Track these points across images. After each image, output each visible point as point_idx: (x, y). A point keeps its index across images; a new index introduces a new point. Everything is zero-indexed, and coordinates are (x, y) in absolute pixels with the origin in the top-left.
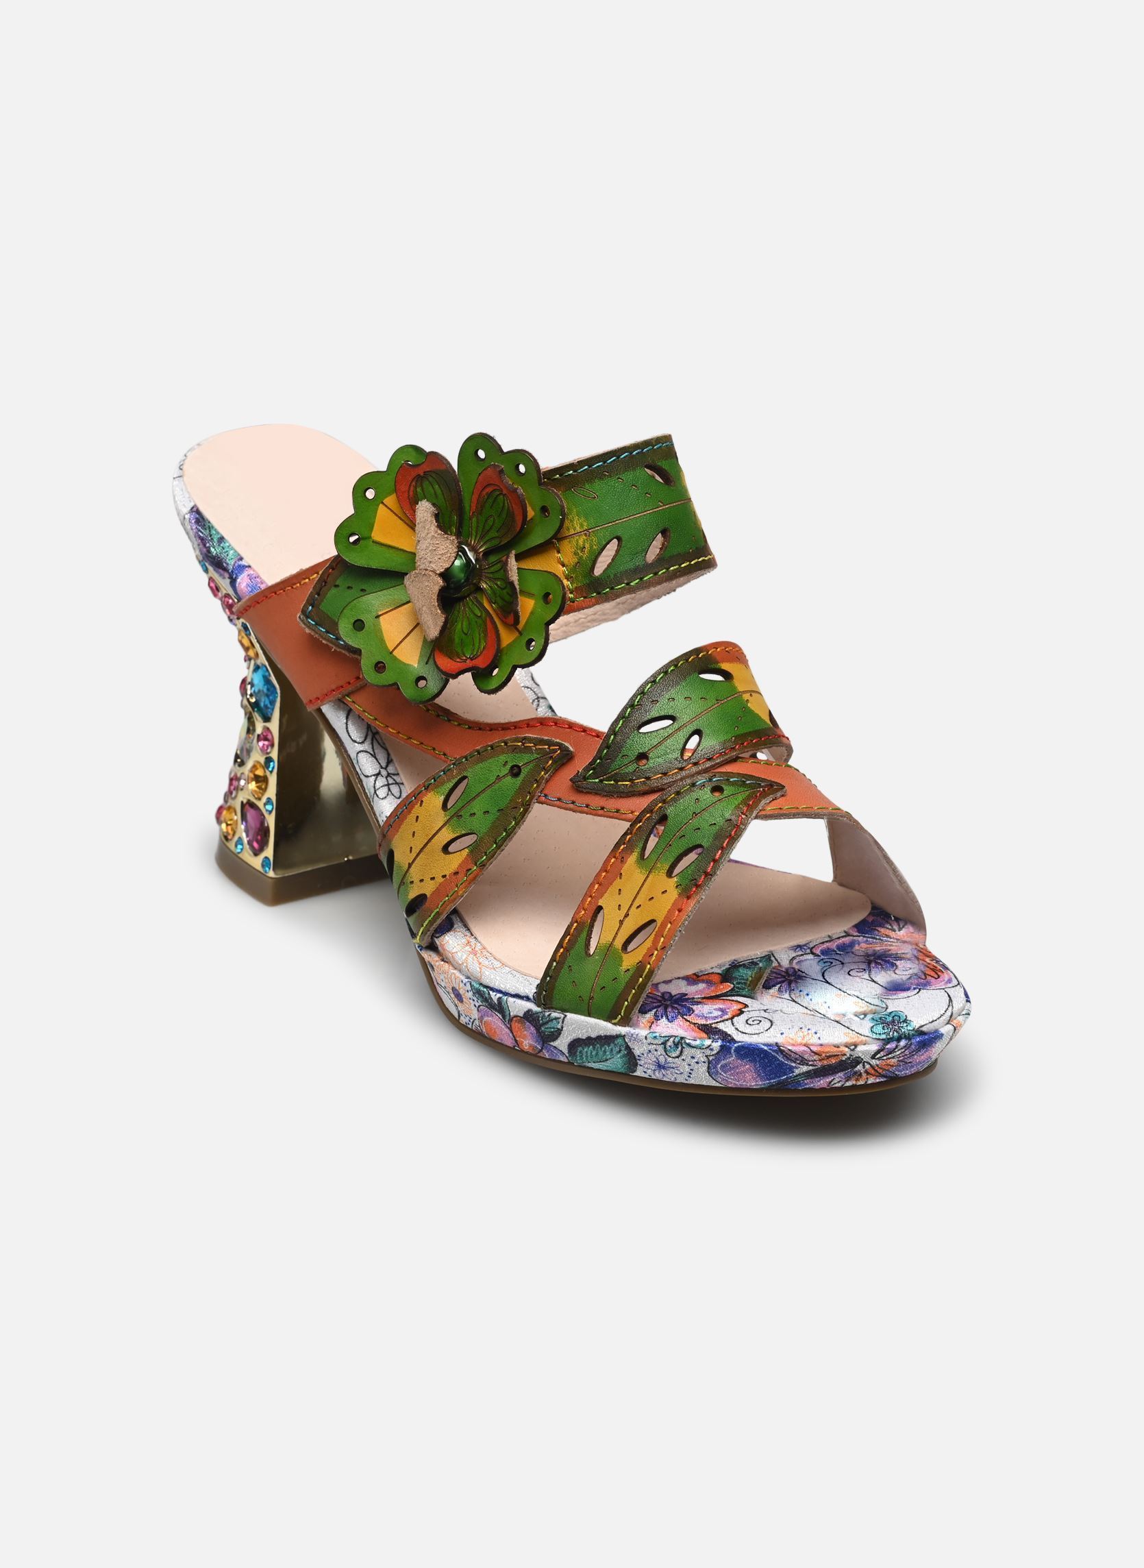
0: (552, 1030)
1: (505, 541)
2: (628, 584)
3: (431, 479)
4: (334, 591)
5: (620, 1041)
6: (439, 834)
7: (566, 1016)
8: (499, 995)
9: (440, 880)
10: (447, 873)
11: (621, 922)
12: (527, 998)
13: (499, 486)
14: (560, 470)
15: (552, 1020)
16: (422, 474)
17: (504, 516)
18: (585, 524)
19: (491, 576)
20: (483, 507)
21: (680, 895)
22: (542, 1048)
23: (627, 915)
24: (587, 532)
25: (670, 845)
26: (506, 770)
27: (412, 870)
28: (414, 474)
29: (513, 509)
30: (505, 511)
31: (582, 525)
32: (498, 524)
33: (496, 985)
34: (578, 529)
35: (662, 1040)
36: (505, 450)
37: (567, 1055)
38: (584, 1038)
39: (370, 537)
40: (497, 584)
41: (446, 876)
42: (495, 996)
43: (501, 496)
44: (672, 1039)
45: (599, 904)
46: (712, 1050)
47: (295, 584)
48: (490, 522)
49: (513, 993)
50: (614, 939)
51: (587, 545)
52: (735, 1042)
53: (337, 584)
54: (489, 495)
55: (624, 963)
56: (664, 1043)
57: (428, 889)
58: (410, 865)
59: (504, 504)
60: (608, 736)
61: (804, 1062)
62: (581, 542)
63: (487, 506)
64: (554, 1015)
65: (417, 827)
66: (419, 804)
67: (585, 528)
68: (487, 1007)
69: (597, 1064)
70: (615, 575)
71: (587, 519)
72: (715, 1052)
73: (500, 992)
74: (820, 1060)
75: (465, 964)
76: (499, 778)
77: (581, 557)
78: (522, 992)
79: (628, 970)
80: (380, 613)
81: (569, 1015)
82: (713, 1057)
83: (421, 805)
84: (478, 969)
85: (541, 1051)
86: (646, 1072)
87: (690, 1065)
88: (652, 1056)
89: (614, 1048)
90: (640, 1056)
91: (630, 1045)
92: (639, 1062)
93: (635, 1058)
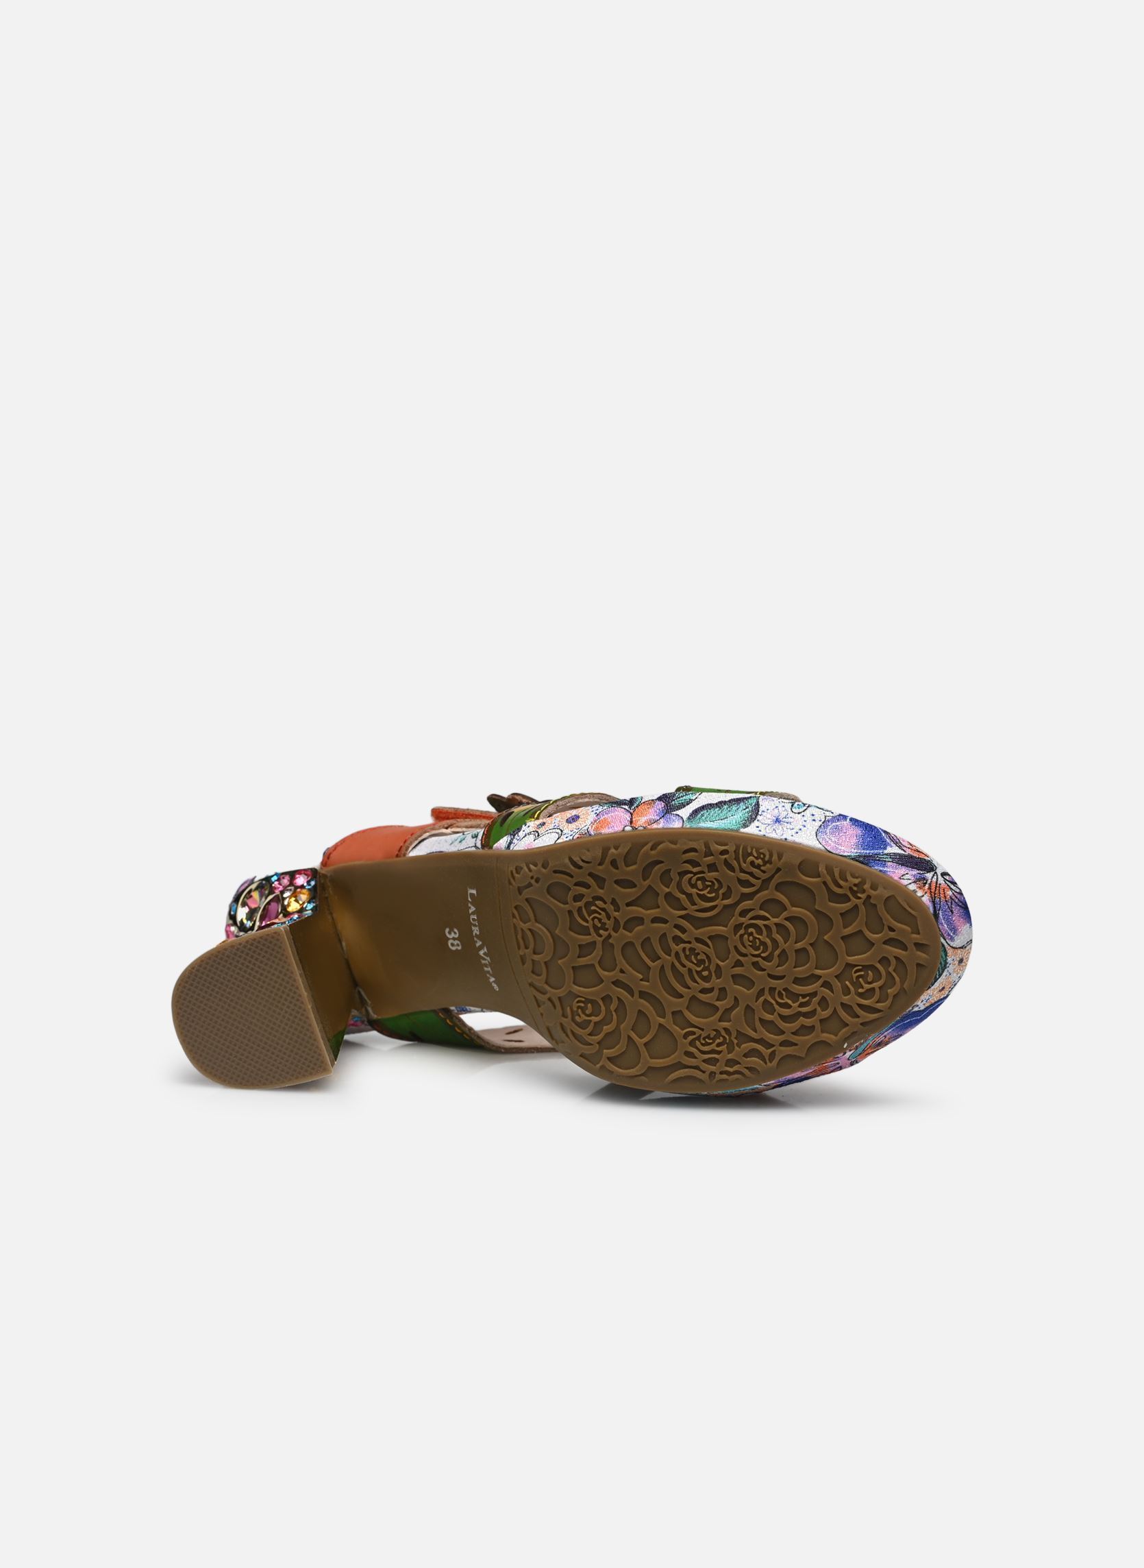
0: (684, 801)
5: (753, 801)
22: (660, 822)
37: (685, 823)
38: (714, 803)
85: (657, 824)
86: (758, 827)
87: (805, 821)
88: (776, 811)
89: (742, 806)
90: (763, 811)
91: (760, 803)
92: (759, 817)
93: (757, 814)
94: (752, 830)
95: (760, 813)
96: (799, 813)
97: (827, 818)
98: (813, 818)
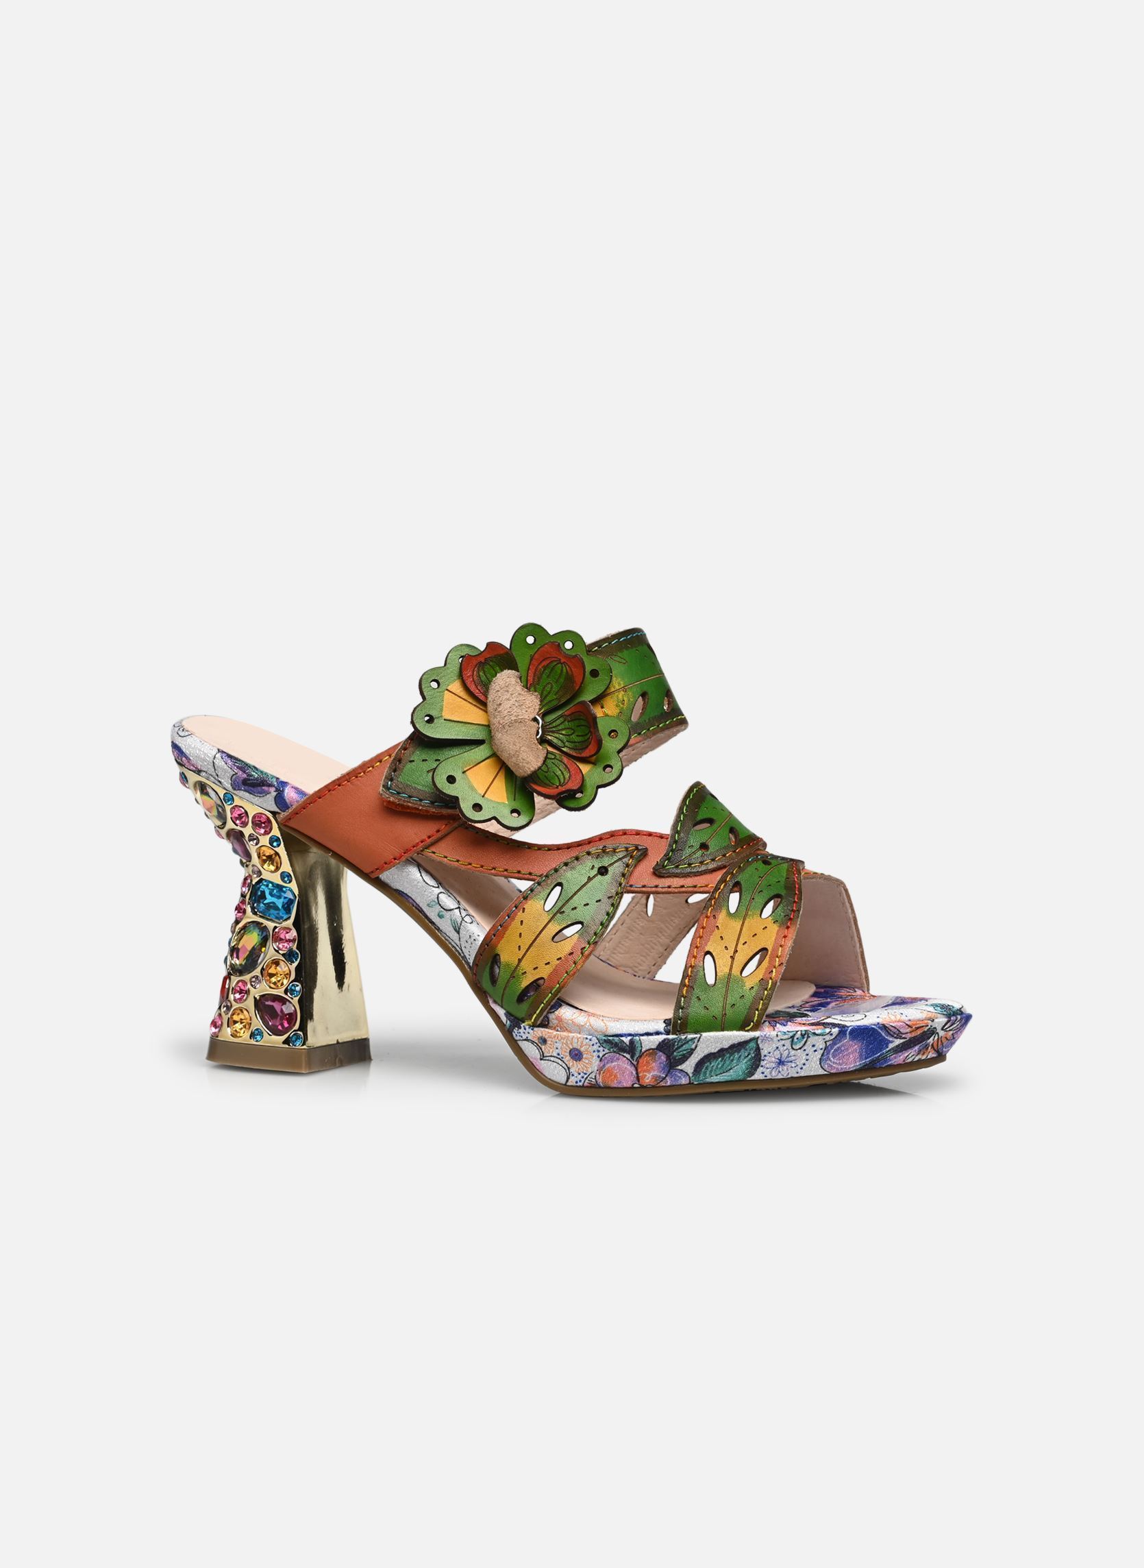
0: (685, 1052)
1: (563, 700)
2: (658, 726)
3: (491, 663)
4: (409, 766)
5: (752, 1045)
6: (546, 929)
7: (701, 1035)
8: (629, 1038)
9: (555, 962)
10: (562, 956)
11: (732, 958)
12: (658, 1033)
13: (556, 658)
14: (598, 643)
15: (688, 1042)
16: (483, 661)
17: (562, 680)
18: (622, 683)
19: (554, 729)
20: (539, 678)
21: (780, 927)
22: (666, 1076)
23: (736, 951)
24: (624, 689)
25: (753, 899)
26: (595, 871)
27: (522, 963)
28: (475, 662)
29: (572, 672)
30: (563, 677)
31: (619, 684)
32: (555, 688)
33: (624, 1032)
34: (617, 687)
35: (791, 1034)
36: (551, 634)
37: (691, 1075)
38: (715, 1051)
39: (442, 716)
40: (561, 734)
41: (561, 958)
42: (626, 1040)
43: (560, 665)
44: (799, 1033)
45: (707, 950)
46: (831, 1035)
47: (360, 773)
48: (548, 689)
49: (642, 1033)
50: (731, 969)
51: (625, 699)
52: (848, 1027)
53: (411, 759)
54: (545, 668)
55: (747, 984)
56: (792, 1037)
57: (545, 972)
58: (520, 961)
59: (562, 670)
60: (673, 836)
61: (899, 1035)
62: (620, 696)
63: (544, 676)
64: (690, 1036)
65: (522, 929)
66: (521, 912)
67: (622, 685)
68: (614, 1052)
69: (718, 1077)
70: (649, 719)
71: (623, 679)
72: (833, 1037)
73: (630, 1035)
74: (911, 1032)
75: (588, 1024)
76: (590, 879)
77: (622, 708)
78: (651, 1029)
79: (753, 987)
80: (465, 769)
81: (704, 1034)
82: (831, 1042)
83: (523, 912)
84: (602, 1024)
85: (664, 1078)
86: (763, 1073)
87: (807, 1055)
88: (777, 1053)
89: (743, 1053)
90: (765, 1056)
91: (760, 1046)
92: (763, 1063)
93: (760, 1060)
94: (758, 1076)
95: (762, 1058)
96: (800, 1048)
97: (828, 1044)
98: (815, 1049)
